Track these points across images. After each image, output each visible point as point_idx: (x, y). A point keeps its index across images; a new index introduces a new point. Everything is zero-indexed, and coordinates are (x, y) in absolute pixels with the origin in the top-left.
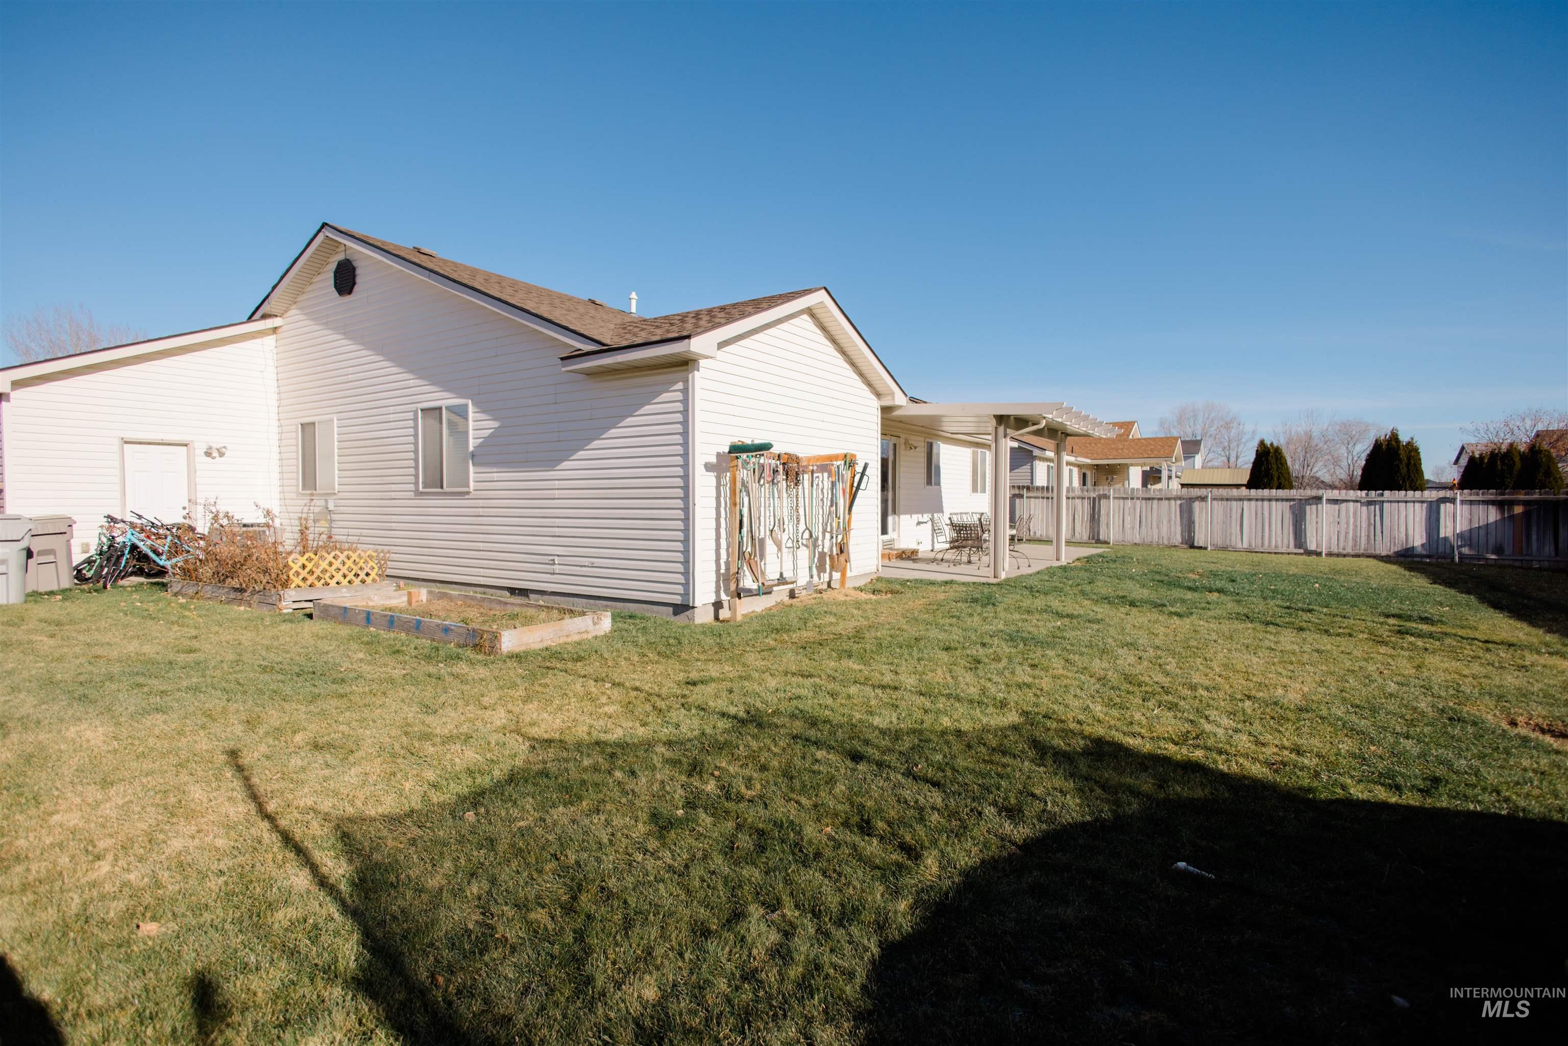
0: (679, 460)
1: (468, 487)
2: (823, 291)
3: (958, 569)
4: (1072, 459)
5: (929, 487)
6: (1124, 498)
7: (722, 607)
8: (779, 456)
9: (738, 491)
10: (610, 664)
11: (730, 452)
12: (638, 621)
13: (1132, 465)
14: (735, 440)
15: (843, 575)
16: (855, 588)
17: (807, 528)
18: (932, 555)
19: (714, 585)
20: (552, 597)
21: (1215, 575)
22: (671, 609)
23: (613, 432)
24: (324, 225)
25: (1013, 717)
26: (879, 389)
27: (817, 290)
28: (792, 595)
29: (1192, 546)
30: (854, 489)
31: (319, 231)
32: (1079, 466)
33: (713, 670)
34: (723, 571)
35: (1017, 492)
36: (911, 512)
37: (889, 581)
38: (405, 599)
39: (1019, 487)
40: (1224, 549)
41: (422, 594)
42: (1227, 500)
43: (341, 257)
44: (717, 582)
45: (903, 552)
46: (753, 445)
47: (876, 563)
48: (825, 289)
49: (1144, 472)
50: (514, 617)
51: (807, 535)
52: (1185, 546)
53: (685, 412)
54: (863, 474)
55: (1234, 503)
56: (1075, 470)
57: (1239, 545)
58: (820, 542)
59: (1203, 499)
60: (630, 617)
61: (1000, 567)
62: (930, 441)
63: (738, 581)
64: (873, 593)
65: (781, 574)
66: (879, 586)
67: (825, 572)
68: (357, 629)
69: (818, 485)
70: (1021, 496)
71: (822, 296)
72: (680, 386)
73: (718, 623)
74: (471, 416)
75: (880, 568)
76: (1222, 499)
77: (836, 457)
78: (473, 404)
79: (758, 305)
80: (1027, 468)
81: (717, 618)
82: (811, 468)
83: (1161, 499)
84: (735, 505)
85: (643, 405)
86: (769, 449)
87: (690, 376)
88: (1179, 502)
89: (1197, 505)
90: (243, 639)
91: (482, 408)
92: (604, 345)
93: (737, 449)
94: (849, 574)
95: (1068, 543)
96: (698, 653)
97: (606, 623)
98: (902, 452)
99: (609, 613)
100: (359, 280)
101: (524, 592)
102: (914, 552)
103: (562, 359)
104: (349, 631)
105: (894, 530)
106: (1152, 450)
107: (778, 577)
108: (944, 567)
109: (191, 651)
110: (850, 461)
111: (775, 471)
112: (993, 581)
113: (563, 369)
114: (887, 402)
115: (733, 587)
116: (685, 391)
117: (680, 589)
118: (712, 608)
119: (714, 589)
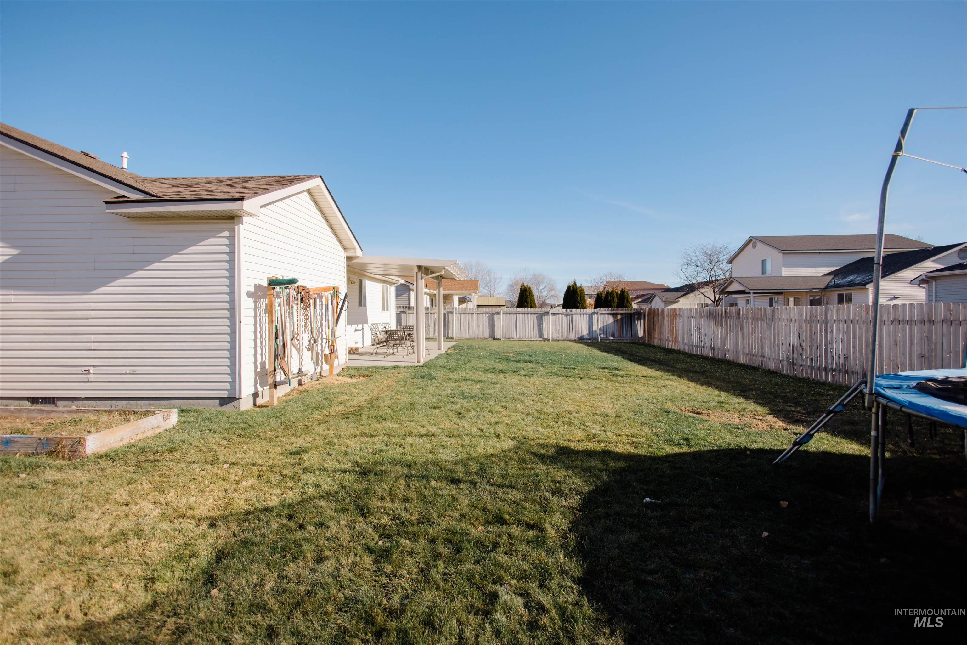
0: (226, 289)
2: (320, 178)
3: (391, 358)
4: (428, 291)
5: (361, 308)
6: (460, 313)
7: (258, 396)
8: (299, 288)
9: (274, 312)
11: (267, 285)
12: (197, 413)
13: (455, 295)
15: (332, 366)
16: (337, 375)
17: (312, 336)
18: (364, 350)
19: (253, 381)
20: (86, 402)
22: (217, 402)
23: (156, 265)
26: (345, 245)
27: (316, 177)
28: (300, 383)
29: (494, 339)
30: (339, 310)
32: (430, 295)
35: (402, 310)
36: (351, 323)
37: (357, 369)
39: (403, 307)
40: (509, 339)
42: (509, 314)
44: (255, 379)
45: (353, 349)
46: (283, 280)
47: (345, 357)
48: (321, 177)
49: (459, 298)
51: (312, 341)
52: (491, 339)
55: (512, 315)
56: (428, 297)
57: (515, 337)
58: (319, 346)
59: (498, 313)
61: (421, 356)
62: (361, 278)
64: (351, 377)
65: (300, 369)
66: (353, 372)
70: (405, 313)
71: (318, 181)
72: (226, 234)
73: (258, 409)
75: (347, 361)
76: (507, 314)
80: (406, 296)
81: (255, 405)
82: (315, 296)
83: (473, 314)
84: (272, 322)
85: (189, 246)
86: (296, 283)
87: (236, 227)
88: (487, 315)
89: (495, 316)
92: (153, 196)
93: (273, 283)
97: (174, 418)
99: (176, 410)
101: (49, 400)
102: (357, 349)
103: (106, 203)
106: (466, 287)
107: (298, 371)
108: (381, 357)
112: (420, 364)
113: (108, 211)
114: (350, 254)
115: (271, 381)
116: (232, 238)
117: (227, 386)
118: (252, 398)
119: (253, 384)
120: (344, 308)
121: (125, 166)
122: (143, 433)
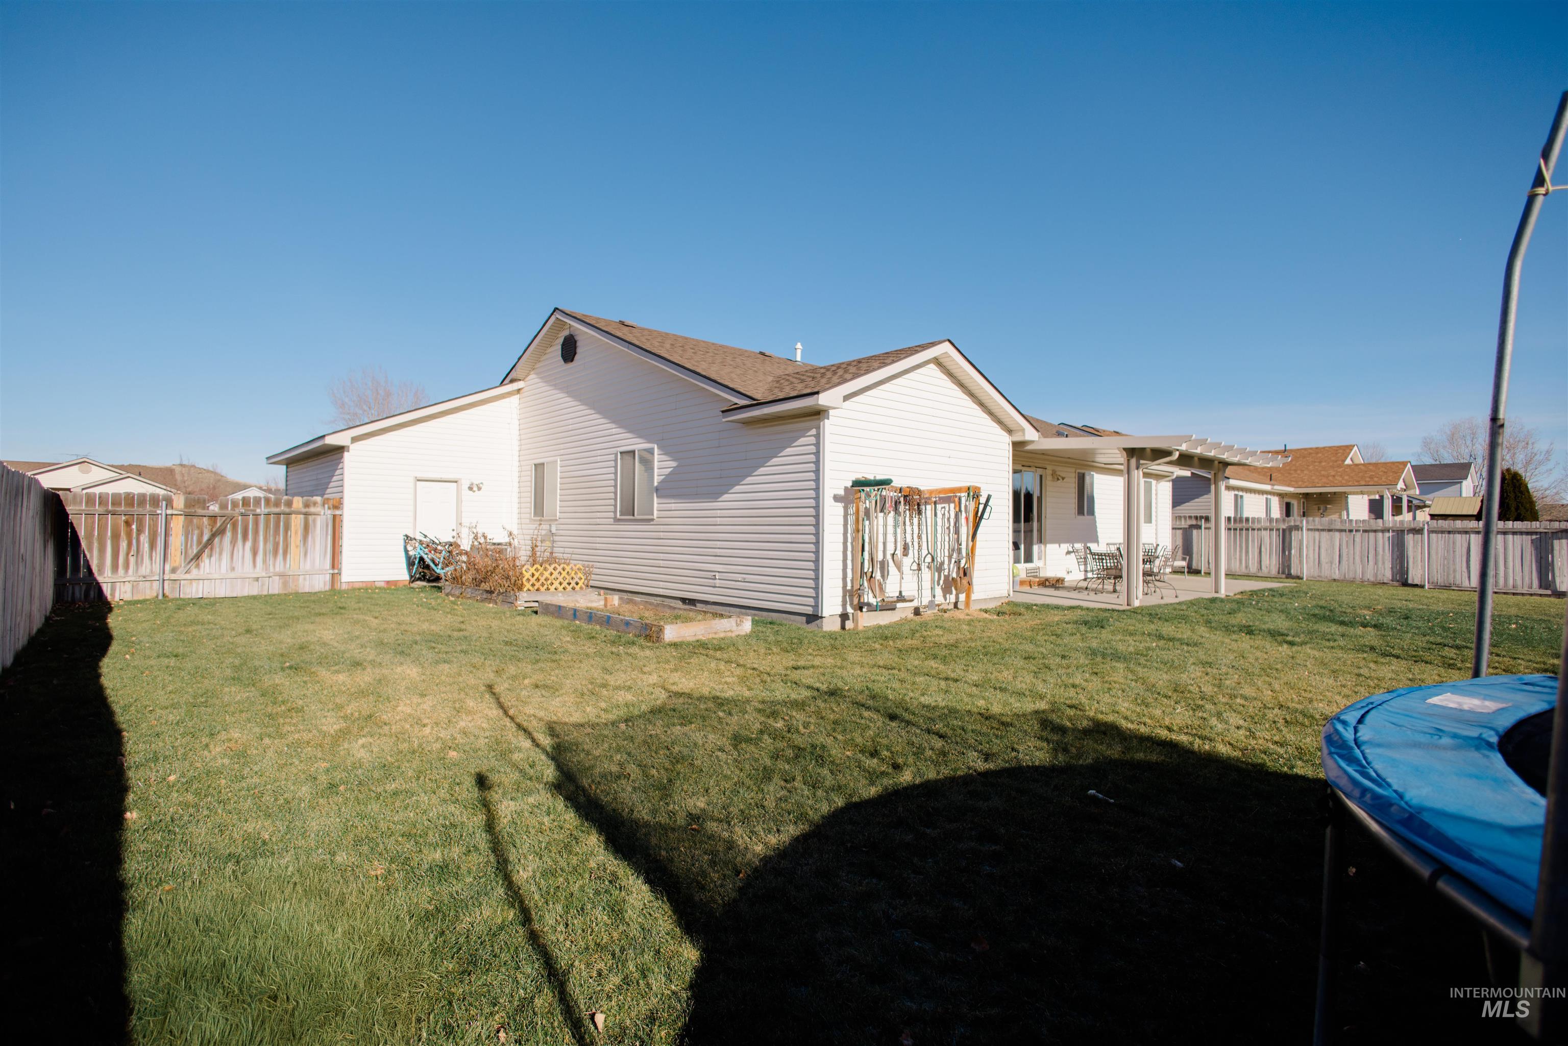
0: (812, 493)
1: (653, 515)
2: (947, 343)
3: (1100, 597)
4: (1267, 487)
5: (1081, 517)
7: (848, 619)
8: (900, 489)
9: (861, 519)
10: (741, 653)
11: (852, 486)
12: (775, 627)
13: (1355, 493)
14: (859, 476)
15: (968, 597)
16: (981, 610)
17: (929, 553)
18: (1084, 584)
19: (840, 599)
20: (714, 606)
22: (804, 618)
23: (762, 470)
24: (556, 309)
27: (944, 341)
28: (917, 612)
29: (1405, 584)
31: (552, 314)
32: (1281, 495)
33: (817, 661)
34: (849, 587)
35: (1194, 522)
36: (1059, 541)
37: (1016, 605)
38: (602, 603)
39: (1196, 518)
40: (1447, 587)
41: (615, 600)
42: (1449, 532)
43: (566, 333)
44: (844, 597)
45: (1047, 580)
46: (874, 480)
47: (1007, 587)
48: (949, 341)
49: (1371, 502)
50: (677, 617)
51: (929, 559)
52: (1395, 583)
53: (817, 454)
54: (986, 505)
55: (1458, 536)
56: (1275, 500)
57: (1466, 583)
58: (946, 566)
59: (1419, 532)
60: (771, 623)
61: (1134, 595)
63: (859, 596)
64: (1001, 614)
65: (900, 592)
66: (1005, 608)
67: (951, 593)
68: (566, 622)
69: (944, 515)
70: (1199, 527)
71: (946, 347)
72: (814, 432)
73: (844, 632)
74: (656, 456)
75: (1011, 593)
76: (1442, 532)
77: (960, 490)
78: (659, 448)
79: (885, 359)
81: (842, 627)
82: (934, 499)
84: (858, 531)
85: (785, 448)
86: (889, 483)
87: (822, 423)
89: (1409, 539)
90: (493, 625)
91: (665, 450)
92: (754, 399)
93: (859, 484)
94: (974, 597)
95: (1229, 575)
96: (813, 650)
97: (747, 626)
98: (1049, 482)
99: (750, 618)
100: (579, 350)
101: (692, 602)
102: (1060, 580)
103: (723, 412)
104: (561, 623)
105: (1040, 559)
106: (1371, 477)
107: (897, 594)
109: (460, 630)
110: (974, 493)
111: (897, 503)
112: (1129, 608)
113: (724, 420)
114: (1018, 438)
115: (856, 601)
116: (818, 436)
117: (811, 601)
118: (839, 620)
119: (840, 603)
120: (986, 515)
121: (799, 358)
122: (715, 633)
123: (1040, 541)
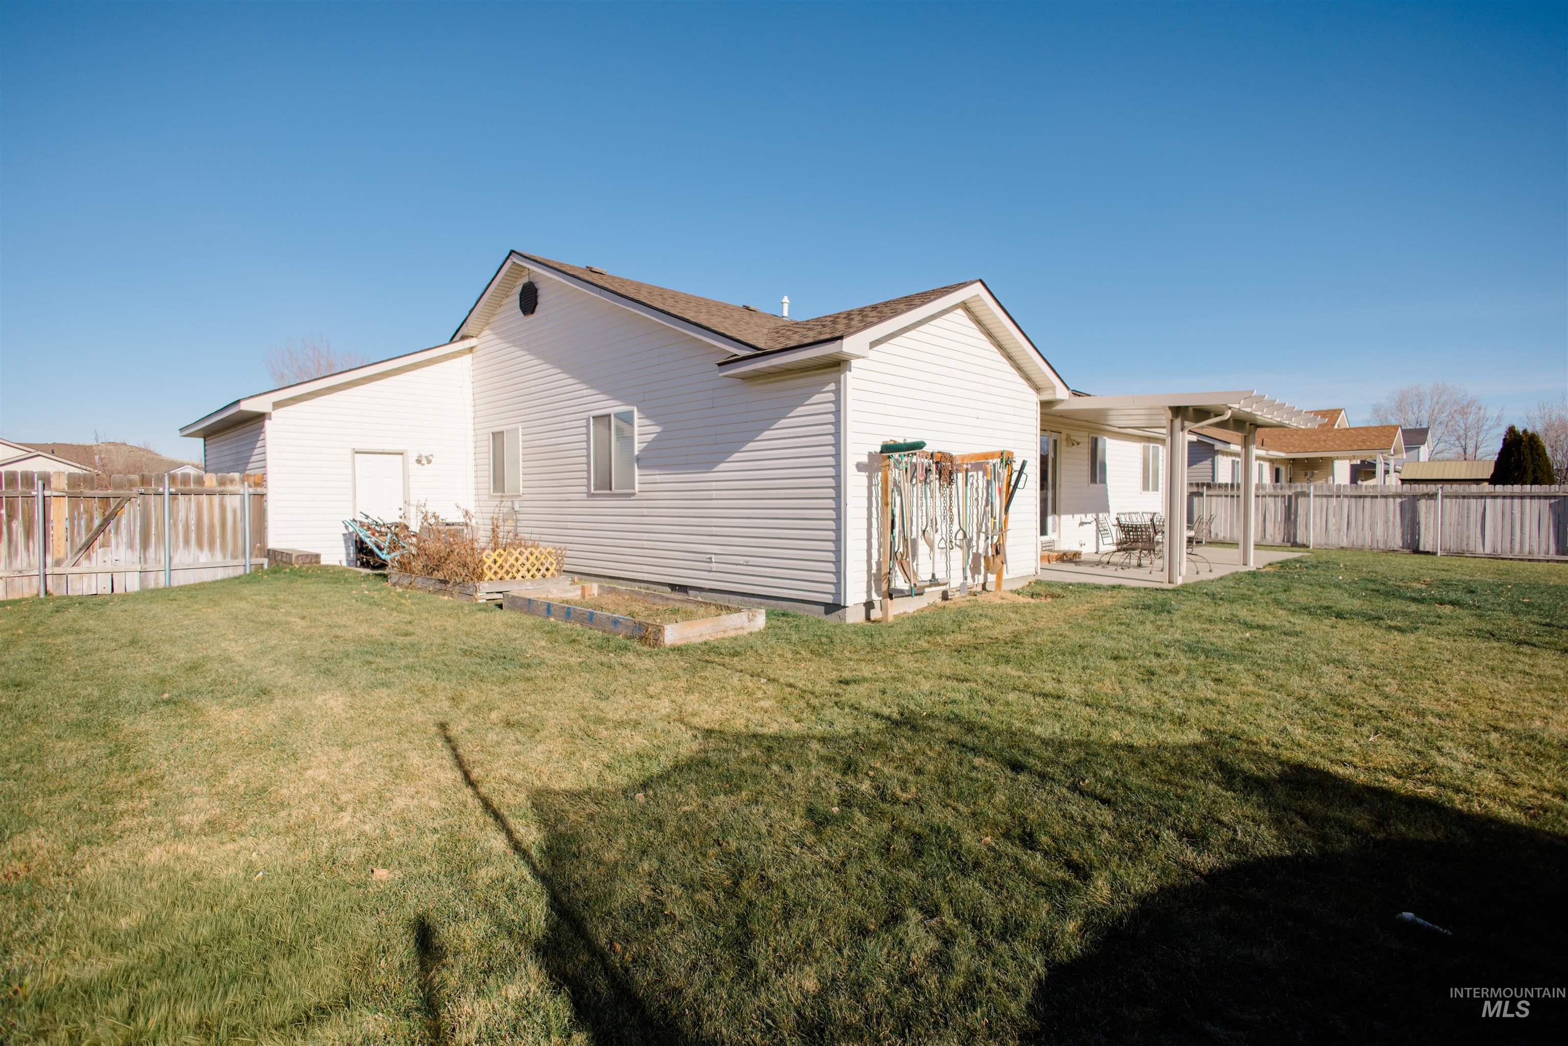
0: (831, 461)
1: (634, 488)
2: (979, 284)
3: (1128, 573)
4: (1262, 453)
5: (1094, 485)
6: (1327, 496)
7: (873, 607)
8: (932, 455)
9: (890, 490)
10: (765, 660)
11: (881, 452)
12: (790, 619)
13: (1338, 458)
14: (887, 439)
15: (999, 577)
16: (1011, 591)
17: (961, 529)
18: (1097, 558)
19: (865, 585)
20: (710, 594)
21: (1447, 584)
22: (822, 608)
23: (767, 434)
24: (512, 252)
25: (1193, 736)
26: (1037, 383)
27: (972, 283)
28: (945, 596)
29: (1416, 551)
30: (1011, 488)
31: (508, 258)
32: (1272, 461)
33: (866, 671)
34: (874, 571)
35: (1195, 489)
36: (1072, 512)
37: (1049, 584)
38: (579, 592)
39: (1197, 485)
40: (1460, 554)
41: (594, 588)
42: (1464, 497)
43: (525, 280)
44: (869, 582)
45: (1065, 554)
46: (905, 444)
47: (1034, 565)
48: (981, 281)
49: (1353, 467)
50: (675, 612)
51: (960, 535)
52: (1407, 551)
53: (837, 413)
54: (1021, 472)
55: (1473, 501)
56: (1266, 466)
57: (1480, 550)
58: (974, 543)
59: (1432, 496)
60: (783, 615)
61: (1176, 572)
62: (1095, 436)
63: (889, 581)
64: (1032, 596)
65: (933, 575)
66: (1038, 589)
67: (980, 573)
68: (539, 619)
69: (972, 484)
70: (1201, 495)
71: (978, 288)
72: (832, 386)
73: (869, 624)
74: (636, 421)
75: (1039, 571)
76: (1457, 497)
77: (992, 455)
78: (638, 411)
79: (910, 302)
80: (1208, 463)
81: (868, 618)
82: (965, 466)
83: (1376, 497)
84: (887, 504)
85: (797, 406)
86: (921, 447)
87: (842, 376)
88: (1398, 500)
89: (1422, 504)
90: (447, 625)
91: (648, 414)
92: (758, 349)
93: (889, 449)
94: (1005, 576)
95: (1258, 546)
96: (850, 652)
97: (760, 621)
98: (1063, 448)
99: (763, 611)
100: (540, 300)
101: (683, 589)
102: (1077, 554)
103: (719, 365)
104: (532, 621)
105: (1054, 531)
106: (1363, 441)
107: (930, 577)
108: (1110, 570)
109: (407, 634)
110: (1007, 459)
111: (928, 471)
112: (1170, 586)
113: (721, 375)
114: (1047, 397)
115: (884, 587)
116: (837, 392)
117: (832, 589)
118: (864, 608)
119: (865, 589)
120: (1020, 485)
121: (786, 314)
122: (724, 632)
123: (1054, 512)
